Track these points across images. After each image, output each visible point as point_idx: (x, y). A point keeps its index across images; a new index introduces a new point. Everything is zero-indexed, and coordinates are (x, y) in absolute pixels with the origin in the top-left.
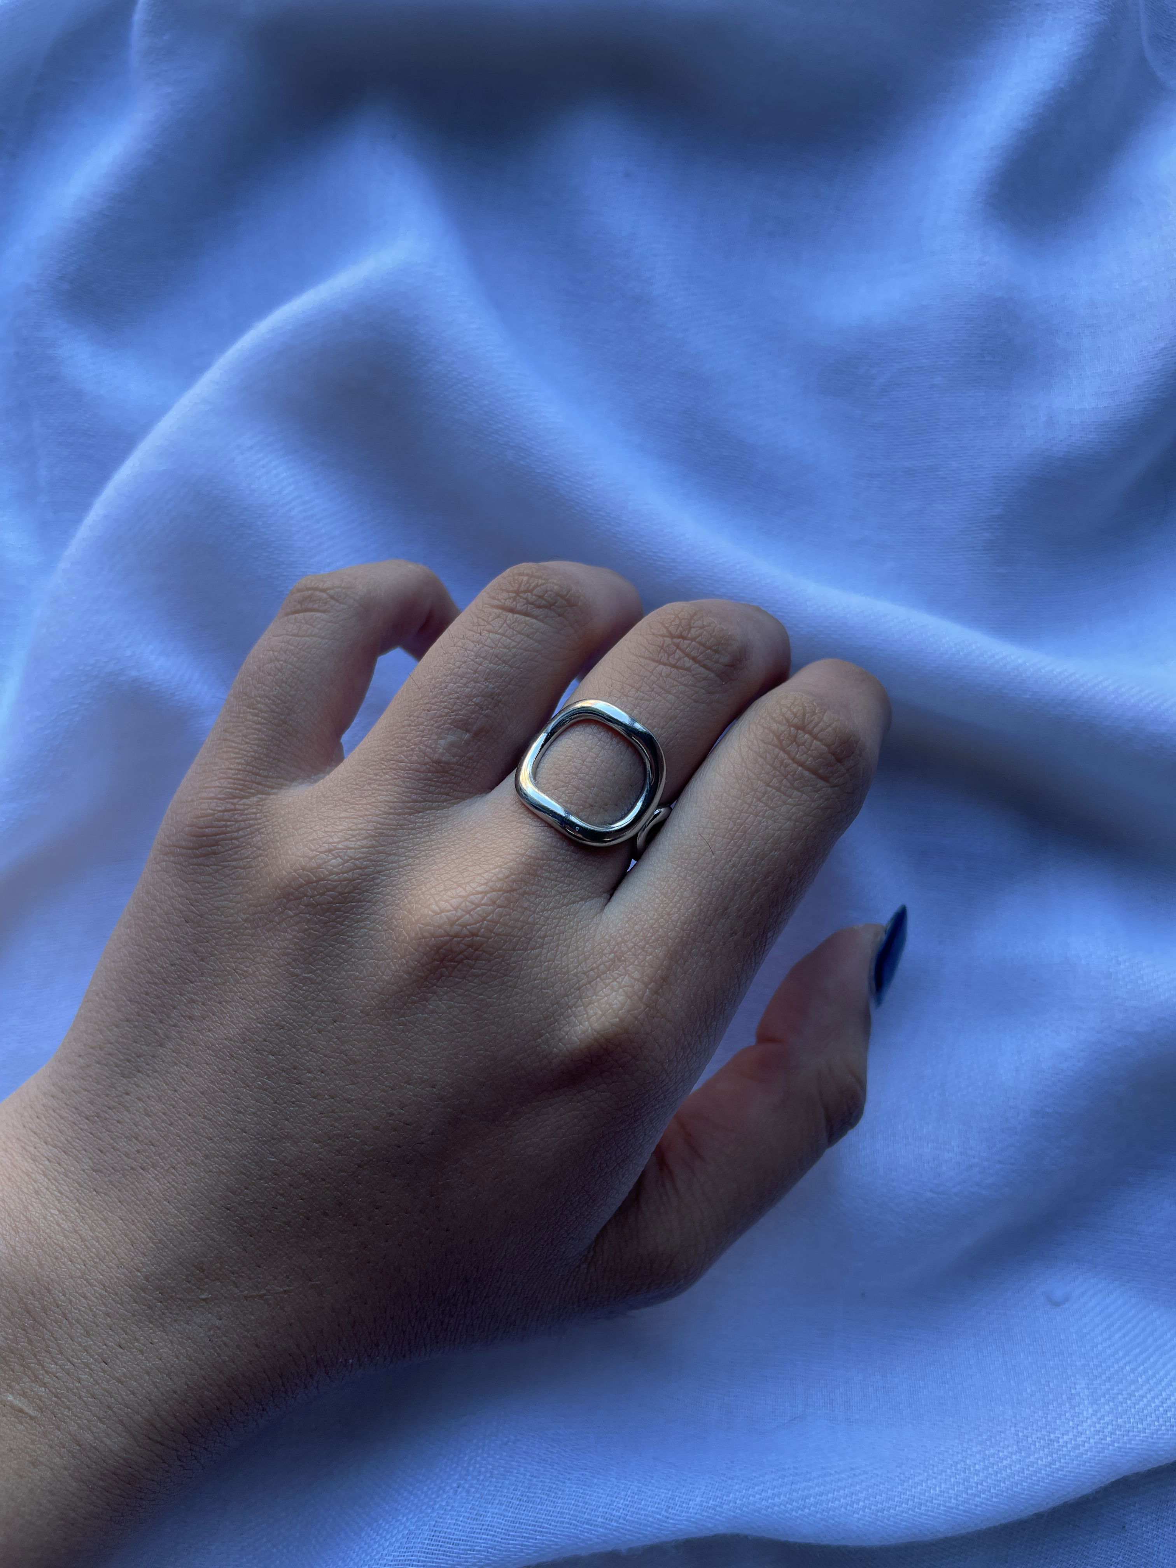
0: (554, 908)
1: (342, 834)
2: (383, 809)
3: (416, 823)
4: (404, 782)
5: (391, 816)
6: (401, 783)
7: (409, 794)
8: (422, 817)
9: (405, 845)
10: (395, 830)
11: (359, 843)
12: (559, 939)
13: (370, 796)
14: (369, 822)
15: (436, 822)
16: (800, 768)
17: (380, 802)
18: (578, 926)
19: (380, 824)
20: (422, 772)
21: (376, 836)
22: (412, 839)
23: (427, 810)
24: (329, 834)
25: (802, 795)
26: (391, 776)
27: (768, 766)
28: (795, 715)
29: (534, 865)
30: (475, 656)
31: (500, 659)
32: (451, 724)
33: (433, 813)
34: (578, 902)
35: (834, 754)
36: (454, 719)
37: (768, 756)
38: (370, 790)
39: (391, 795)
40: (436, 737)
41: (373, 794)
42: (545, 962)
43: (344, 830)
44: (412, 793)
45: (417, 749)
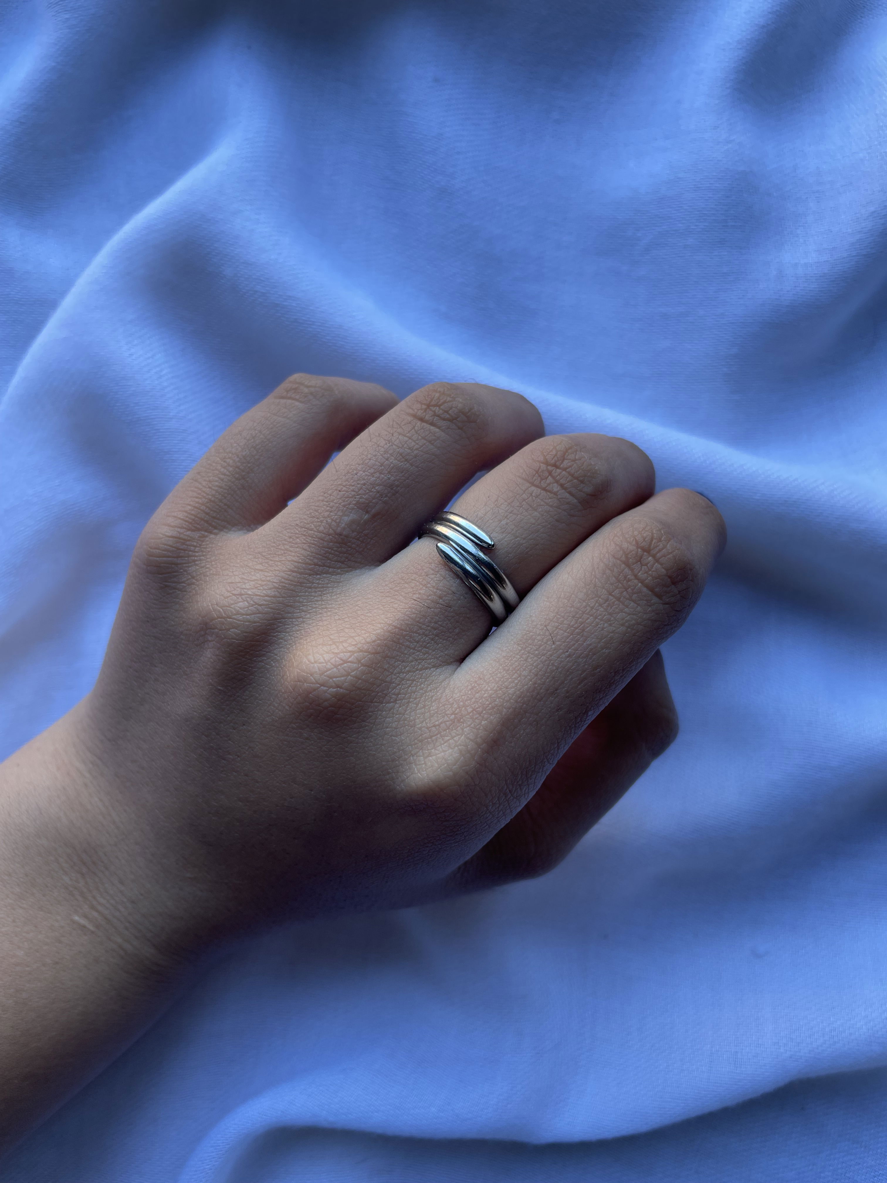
0: (409, 671)
1: (253, 583)
2: (289, 567)
3: (313, 583)
4: (309, 547)
5: (294, 574)
6: (307, 548)
7: (312, 558)
8: (319, 579)
9: (301, 600)
10: (295, 586)
11: (264, 592)
12: (410, 698)
13: (282, 555)
14: (276, 576)
15: (329, 585)
16: (640, 584)
17: (289, 561)
18: (427, 688)
19: (284, 579)
20: (326, 541)
21: (280, 589)
22: (308, 596)
23: (324, 573)
24: (244, 580)
25: (637, 607)
26: (301, 540)
27: (614, 579)
28: (644, 540)
29: (398, 635)
30: (385, 452)
31: (403, 457)
32: (355, 505)
33: (328, 577)
34: (430, 669)
35: (670, 577)
36: (359, 501)
37: (615, 569)
38: (283, 550)
39: (298, 557)
40: (341, 514)
41: (285, 553)
42: (397, 715)
43: (256, 580)
44: (315, 558)
45: (325, 521)
